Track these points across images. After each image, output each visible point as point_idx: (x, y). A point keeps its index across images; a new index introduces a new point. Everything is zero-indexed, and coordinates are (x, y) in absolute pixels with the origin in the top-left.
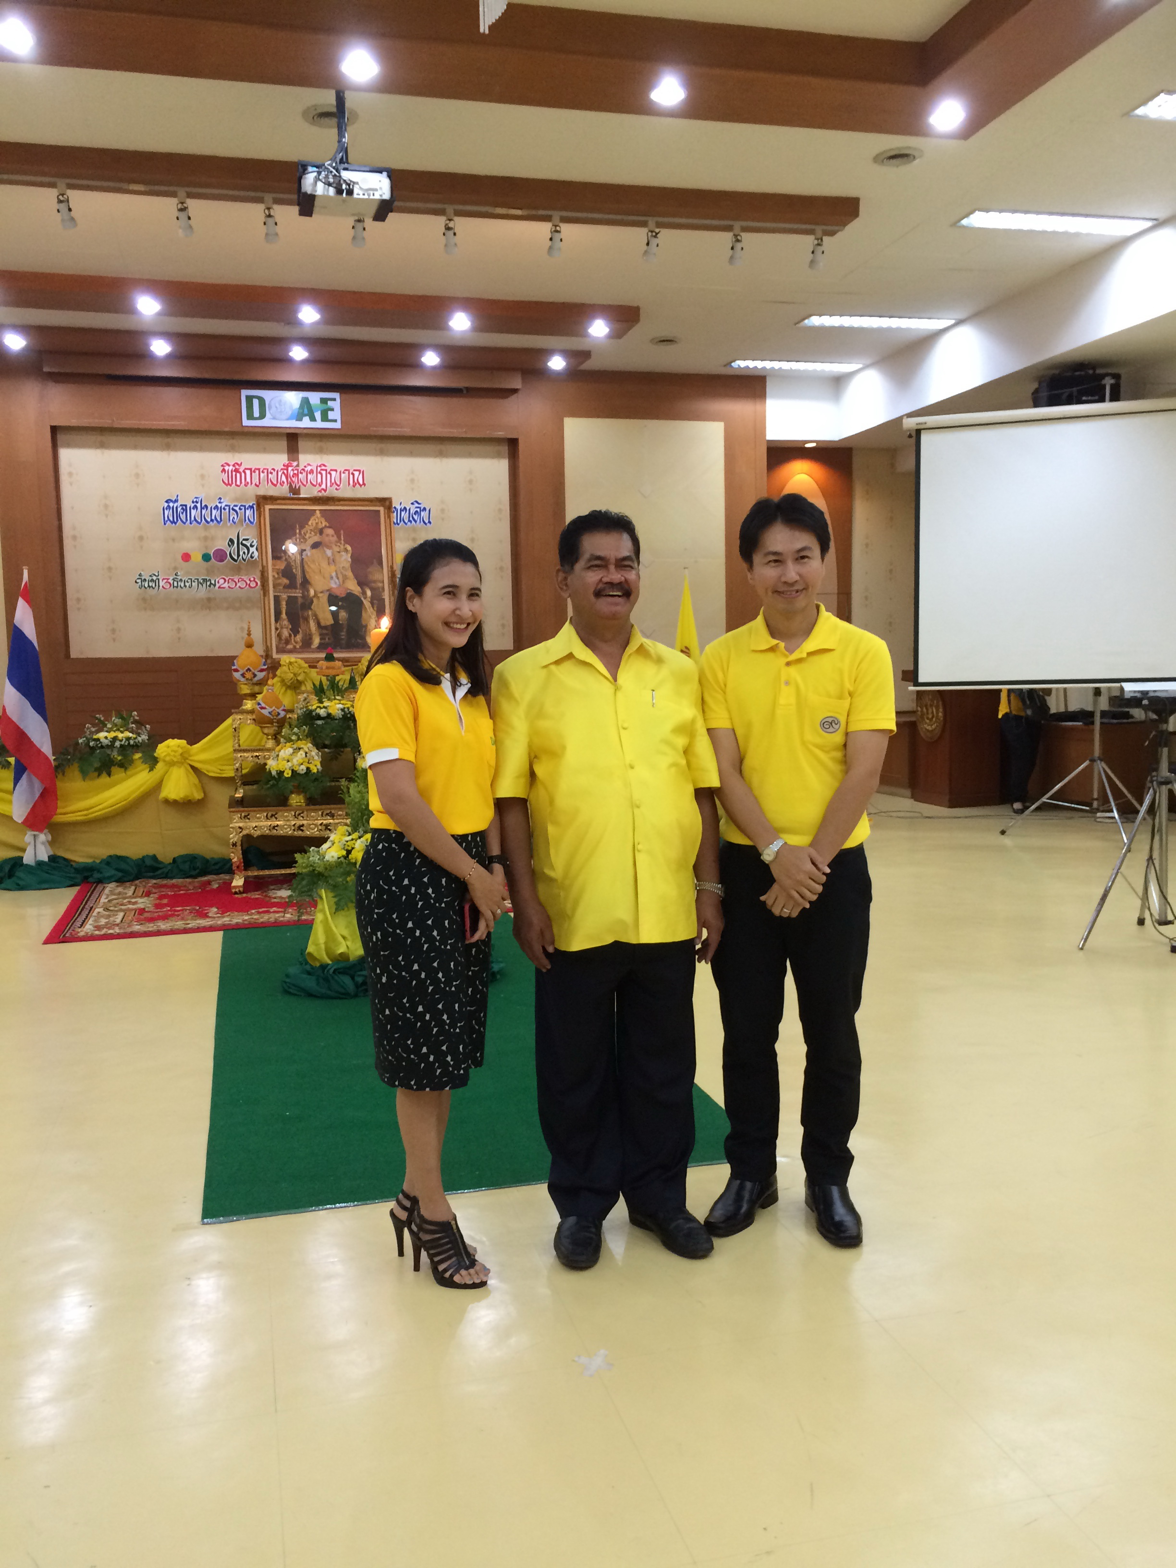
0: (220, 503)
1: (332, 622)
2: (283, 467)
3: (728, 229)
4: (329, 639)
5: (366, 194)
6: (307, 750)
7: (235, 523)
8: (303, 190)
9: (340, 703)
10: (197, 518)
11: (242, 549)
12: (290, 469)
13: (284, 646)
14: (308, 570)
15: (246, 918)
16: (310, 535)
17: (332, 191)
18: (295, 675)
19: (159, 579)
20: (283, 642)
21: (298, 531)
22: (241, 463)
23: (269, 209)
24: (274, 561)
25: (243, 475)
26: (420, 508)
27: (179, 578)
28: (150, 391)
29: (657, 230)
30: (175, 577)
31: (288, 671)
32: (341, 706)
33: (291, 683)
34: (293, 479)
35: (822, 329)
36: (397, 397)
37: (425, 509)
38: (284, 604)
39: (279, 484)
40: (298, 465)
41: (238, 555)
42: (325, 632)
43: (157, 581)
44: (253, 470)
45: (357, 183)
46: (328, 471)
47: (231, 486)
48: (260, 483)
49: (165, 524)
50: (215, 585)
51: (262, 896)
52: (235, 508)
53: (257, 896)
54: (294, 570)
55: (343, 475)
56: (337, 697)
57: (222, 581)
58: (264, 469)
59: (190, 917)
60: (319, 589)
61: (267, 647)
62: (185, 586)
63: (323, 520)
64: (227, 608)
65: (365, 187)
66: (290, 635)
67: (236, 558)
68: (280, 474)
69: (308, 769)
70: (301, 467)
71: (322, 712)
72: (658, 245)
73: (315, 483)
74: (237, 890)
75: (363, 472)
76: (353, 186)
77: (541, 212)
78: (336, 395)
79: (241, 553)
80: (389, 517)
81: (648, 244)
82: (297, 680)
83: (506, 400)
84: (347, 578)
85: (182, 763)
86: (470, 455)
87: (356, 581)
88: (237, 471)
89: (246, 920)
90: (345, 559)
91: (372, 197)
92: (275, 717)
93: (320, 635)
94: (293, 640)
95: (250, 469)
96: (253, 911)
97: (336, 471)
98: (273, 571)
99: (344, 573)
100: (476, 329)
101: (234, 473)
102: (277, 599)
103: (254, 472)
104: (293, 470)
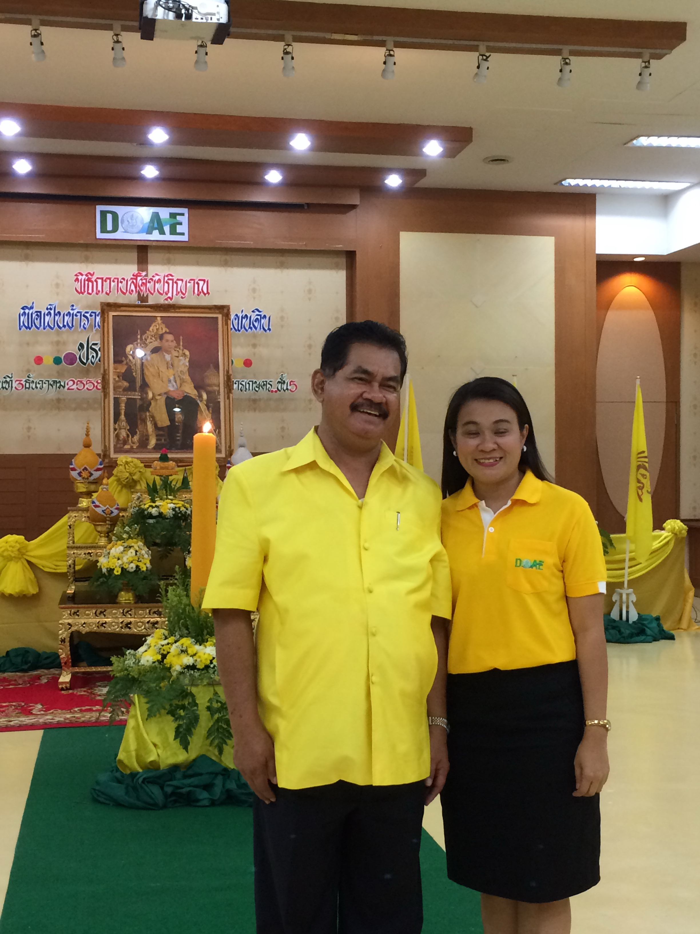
0: (72, 309)
1: (168, 423)
2: (133, 277)
3: (557, 52)
4: (165, 440)
5: (204, 18)
6: (137, 549)
7: (85, 328)
8: (144, 15)
9: (172, 503)
10: (50, 324)
11: (91, 353)
12: (139, 278)
13: (122, 445)
14: (147, 374)
15: (68, 716)
16: (151, 341)
17: (171, 16)
18: (130, 474)
19: (12, 381)
20: (122, 442)
21: (139, 337)
22: (94, 273)
23: (117, 35)
24: (116, 364)
25: (95, 283)
26: (260, 315)
27: (31, 379)
28: (12, 206)
29: (488, 54)
30: (28, 378)
31: (124, 470)
32: (172, 506)
33: (127, 482)
34: (142, 288)
35: (650, 149)
36: (244, 212)
37: (265, 317)
38: (123, 406)
39: (128, 292)
40: (147, 275)
41: (88, 359)
42: (161, 433)
43: (10, 382)
44: (104, 279)
45: (196, 8)
46: (174, 281)
47: (83, 293)
48: (110, 292)
49: (20, 329)
50: (64, 387)
51: (88, 692)
52: (86, 314)
53: (83, 693)
54: (134, 374)
55: (188, 284)
56: (170, 497)
57: (71, 383)
58: (115, 278)
59: (14, 714)
60: (157, 392)
61: (105, 446)
62: (36, 387)
63: (163, 326)
64: (75, 409)
65: (203, 11)
66: (128, 436)
67: (85, 361)
68: (129, 283)
69: (137, 567)
70: (150, 276)
71: (154, 511)
72: (488, 68)
73: (162, 292)
74: (64, 686)
75: (208, 282)
76: (192, 11)
77: (376, 38)
78: (185, 211)
79: (90, 357)
80: (227, 324)
81: (478, 67)
82: (133, 479)
83: (344, 216)
84: (184, 382)
85: (20, 559)
86: (310, 266)
87: (193, 385)
88: (89, 280)
89: (68, 719)
90: (183, 363)
91: (209, 21)
92: (108, 515)
93: (157, 436)
94: (130, 441)
95: (102, 279)
96: (76, 709)
97: (182, 280)
98: (114, 375)
99: (182, 376)
100: (315, 149)
101: (86, 282)
102: (116, 400)
103: (106, 281)
104: (141, 279)
